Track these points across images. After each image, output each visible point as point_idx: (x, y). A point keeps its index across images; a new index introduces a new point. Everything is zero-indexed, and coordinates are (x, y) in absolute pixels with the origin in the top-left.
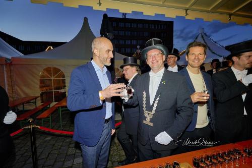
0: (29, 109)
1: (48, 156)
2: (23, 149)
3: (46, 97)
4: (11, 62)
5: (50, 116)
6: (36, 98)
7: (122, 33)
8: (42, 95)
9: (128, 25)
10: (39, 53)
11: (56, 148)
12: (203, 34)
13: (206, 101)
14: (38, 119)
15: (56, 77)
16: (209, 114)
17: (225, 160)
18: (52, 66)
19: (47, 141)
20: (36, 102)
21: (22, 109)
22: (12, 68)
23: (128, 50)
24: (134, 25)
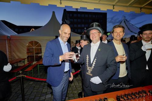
0: (20, 66)
1: (31, 93)
2: (16, 89)
3: (31, 58)
4: (10, 38)
5: (32, 70)
6: (24, 59)
7: (75, 20)
8: (28, 57)
9: (79, 15)
10: (25, 33)
11: (36, 89)
12: (125, 20)
14: (25, 71)
15: (36, 47)
17: (136, 97)
18: (34, 41)
20: (24, 62)
21: (16, 66)
22: (11, 42)
23: (79, 31)
24: (83, 16)
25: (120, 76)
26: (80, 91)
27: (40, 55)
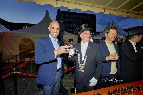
0: (12, 62)
1: (23, 90)
2: (8, 86)
3: (23, 55)
4: (2, 35)
5: (25, 67)
6: (16, 56)
7: (67, 20)
8: (20, 54)
9: (71, 16)
10: (18, 30)
11: (29, 85)
12: (113, 22)
13: (116, 59)
14: (18, 68)
15: (29, 44)
16: (117, 67)
17: (126, 92)
18: (27, 38)
19: (22, 81)
20: (16, 58)
21: (8, 62)
22: (3, 38)
23: (71, 30)
24: (74, 16)
25: (111, 73)
26: (72, 87)
27: (33, 52)
